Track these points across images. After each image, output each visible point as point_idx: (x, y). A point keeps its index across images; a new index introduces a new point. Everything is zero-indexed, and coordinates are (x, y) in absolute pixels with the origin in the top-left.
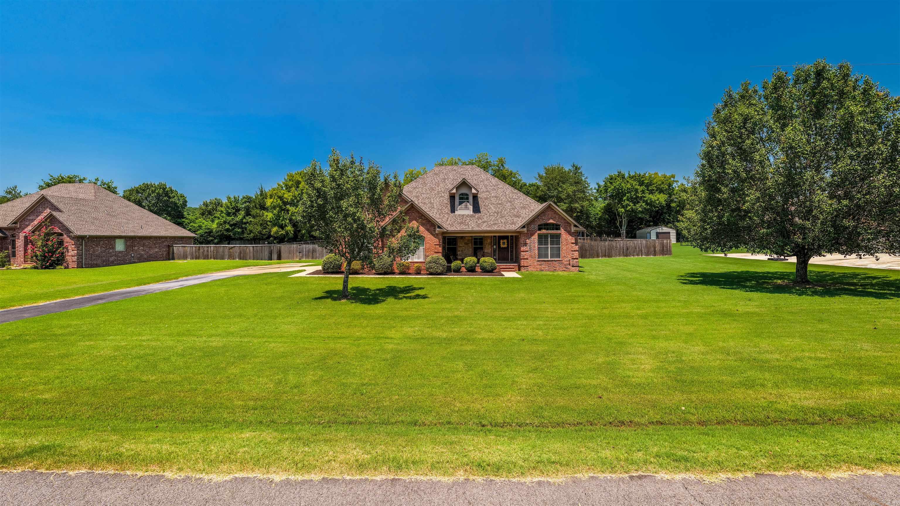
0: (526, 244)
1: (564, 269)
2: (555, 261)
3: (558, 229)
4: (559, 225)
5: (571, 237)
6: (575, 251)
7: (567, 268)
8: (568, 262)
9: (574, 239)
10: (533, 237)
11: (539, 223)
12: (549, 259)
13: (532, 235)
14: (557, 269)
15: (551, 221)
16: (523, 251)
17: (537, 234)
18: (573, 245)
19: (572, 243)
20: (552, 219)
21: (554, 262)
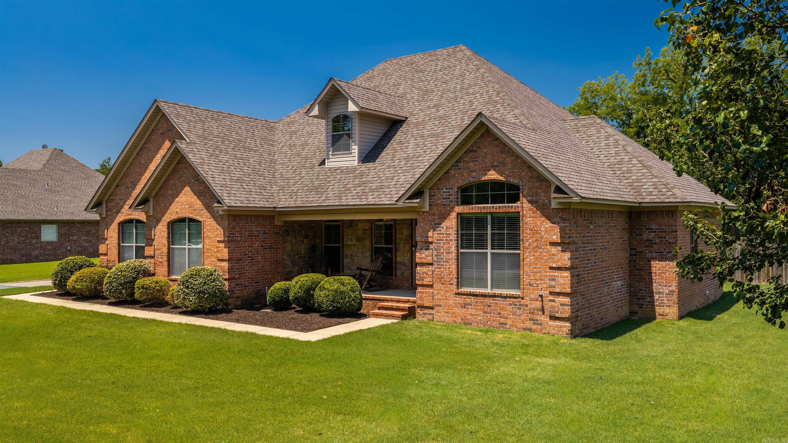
0: (427, 245)
1: (529, 324)
2: (501, 296)
3: (514, 198)
4: (517, 188)
5: (548, 224)
6: (559, 269)
7: (535, 322)
8: (538, 304)
9: (557, 230)
10: (445, 225)
11: (462, 183)
12: (488, 290)
13: (444, 217)
14: (509, 322)
15: (493, 175)
16: (423, 264)
17: (454, 215)
18: (554, 250)
19: (553, 244)
20: (494, 167)
21: (500, 301)
